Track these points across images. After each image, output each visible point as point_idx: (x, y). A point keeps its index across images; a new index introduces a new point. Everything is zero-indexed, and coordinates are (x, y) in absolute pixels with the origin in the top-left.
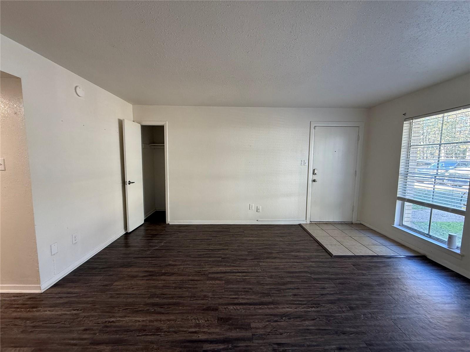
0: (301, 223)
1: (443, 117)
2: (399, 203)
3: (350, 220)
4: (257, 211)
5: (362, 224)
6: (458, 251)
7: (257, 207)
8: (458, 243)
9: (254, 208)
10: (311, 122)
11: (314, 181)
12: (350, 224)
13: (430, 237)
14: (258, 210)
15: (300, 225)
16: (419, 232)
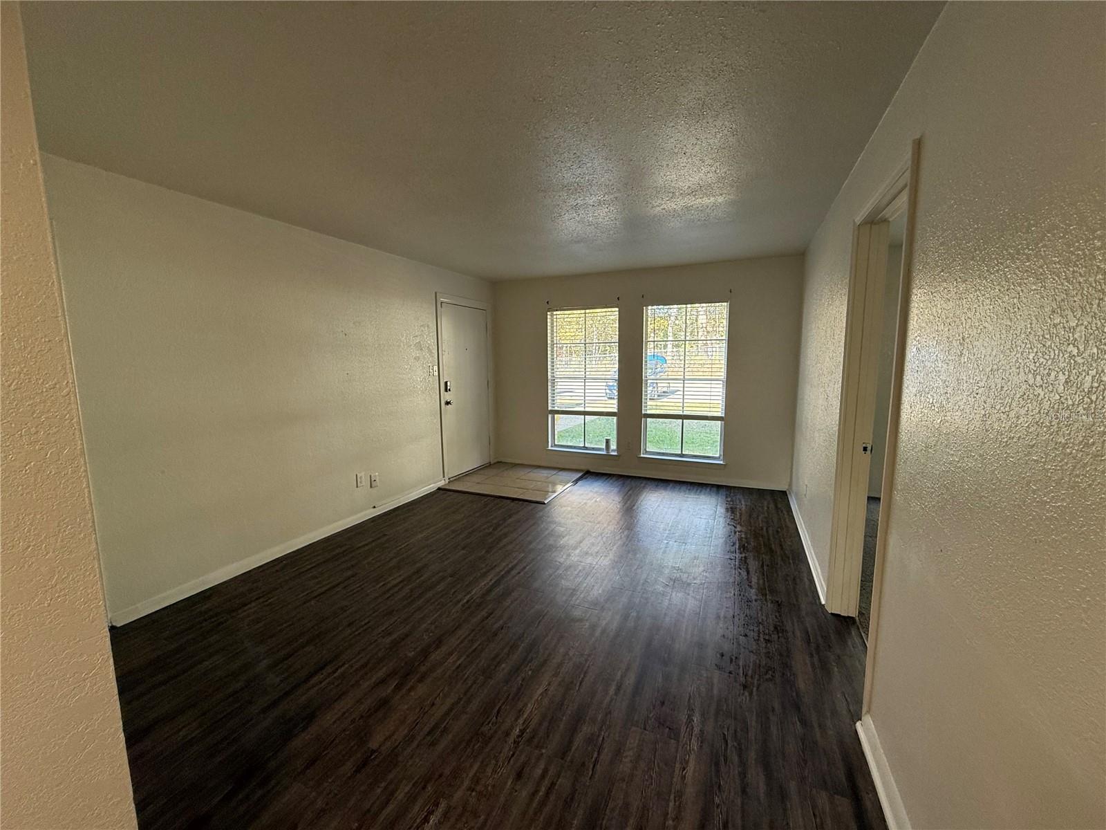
0: (441, 484)
1: (585, 313)
2: (550, 416)
3: (487, 461)
4: (371, 487)
5: (501, 462)
6: (615, 453)
7: (370, 476)
8: (613, 446)
9: (365, 482)
10: (436, 293)
11: (448, 403)
12: (488, 466)
13: (586, 448)
14: (374, 484)
15: (439, 489)
16: (575, 447)
